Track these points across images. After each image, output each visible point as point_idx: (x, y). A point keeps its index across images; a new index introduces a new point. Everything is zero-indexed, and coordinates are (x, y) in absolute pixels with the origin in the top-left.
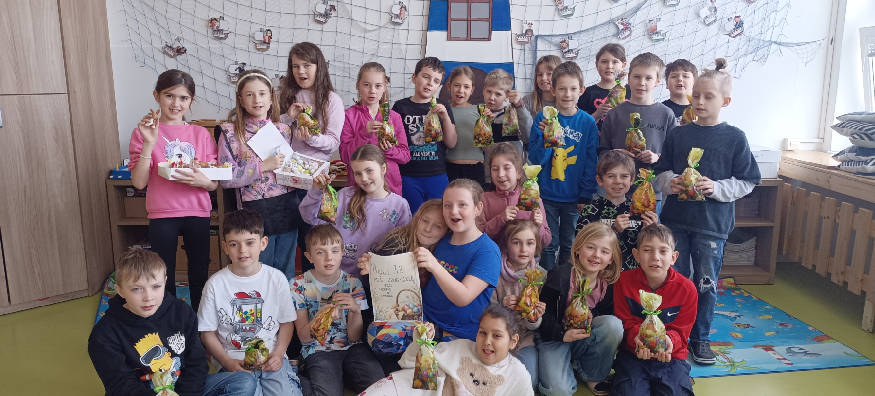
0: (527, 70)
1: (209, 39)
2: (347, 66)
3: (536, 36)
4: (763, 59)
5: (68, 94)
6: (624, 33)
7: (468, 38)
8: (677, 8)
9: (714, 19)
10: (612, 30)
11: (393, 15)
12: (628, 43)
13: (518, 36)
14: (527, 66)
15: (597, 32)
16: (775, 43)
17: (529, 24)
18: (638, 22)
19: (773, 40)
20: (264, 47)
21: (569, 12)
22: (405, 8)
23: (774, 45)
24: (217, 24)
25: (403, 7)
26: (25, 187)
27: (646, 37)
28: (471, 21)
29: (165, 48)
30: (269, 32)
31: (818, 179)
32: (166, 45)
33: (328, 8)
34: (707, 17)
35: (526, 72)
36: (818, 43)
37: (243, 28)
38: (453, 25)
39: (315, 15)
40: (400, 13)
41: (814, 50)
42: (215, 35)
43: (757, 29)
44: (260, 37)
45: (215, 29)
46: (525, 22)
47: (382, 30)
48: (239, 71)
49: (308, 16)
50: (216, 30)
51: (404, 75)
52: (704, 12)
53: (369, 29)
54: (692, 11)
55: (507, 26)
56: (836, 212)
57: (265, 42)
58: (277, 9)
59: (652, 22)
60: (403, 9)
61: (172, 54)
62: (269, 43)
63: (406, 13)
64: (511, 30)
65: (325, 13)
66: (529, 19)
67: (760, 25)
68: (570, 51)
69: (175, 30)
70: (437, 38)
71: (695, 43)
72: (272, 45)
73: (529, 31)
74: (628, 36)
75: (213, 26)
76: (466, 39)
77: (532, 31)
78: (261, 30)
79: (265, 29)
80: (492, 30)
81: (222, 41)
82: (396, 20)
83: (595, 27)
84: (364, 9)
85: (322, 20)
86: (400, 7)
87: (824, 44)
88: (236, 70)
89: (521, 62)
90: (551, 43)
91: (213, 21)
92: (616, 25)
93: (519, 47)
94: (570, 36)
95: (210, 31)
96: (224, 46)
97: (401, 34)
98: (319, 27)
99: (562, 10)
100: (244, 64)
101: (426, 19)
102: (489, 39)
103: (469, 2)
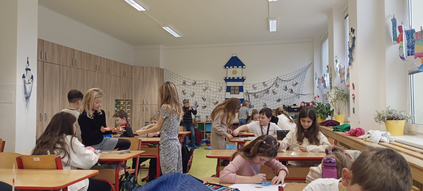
1: (182, 95)
3: (249, 93)
4: (298, 98)
7: (235, 94)
8: (279, 87)
9: (286, 89)
10: (265, 92)
13: (245, 93)
15: (262, 92)
16: (301, 94)
18: (270, 90)
20: (193, 96)
21: (256, 88)
22: (222, 88)
27: (272, 93)
28: (235, 90)
33: (206, 88)
36: (310, 94)
37: (189, 92)
38: (232, 91)
43: (296, 92)
44: (192, 94)
47: (217, 92)
53: (214, 92)
54: (282, 88)
55: (243, 91)
58: (196, 88)
59: (273, 90)
66: (247, 90)
68: (256, 96)
70: (228, 94)
71: (283, 94)
72: (195, 96)
73: (247, 92)
74: (268, 93)
76: (234, 94)
79: (193, 92)
80: (240, 92)
82: (220, 90)
83: (261, 91)
84: (214, 88)
86: (220, 87)
87: (312, 94)
90: (252, 94)
93: (245, 95)
94: (256, 93)
95: (183, 93)
96: (185, 96)
97: (221, 93)
98: (204, 92)
99: (254, 88)
100: (189, 99)
101: (226, 90)
102: (239, 94)
103: (235, 86)
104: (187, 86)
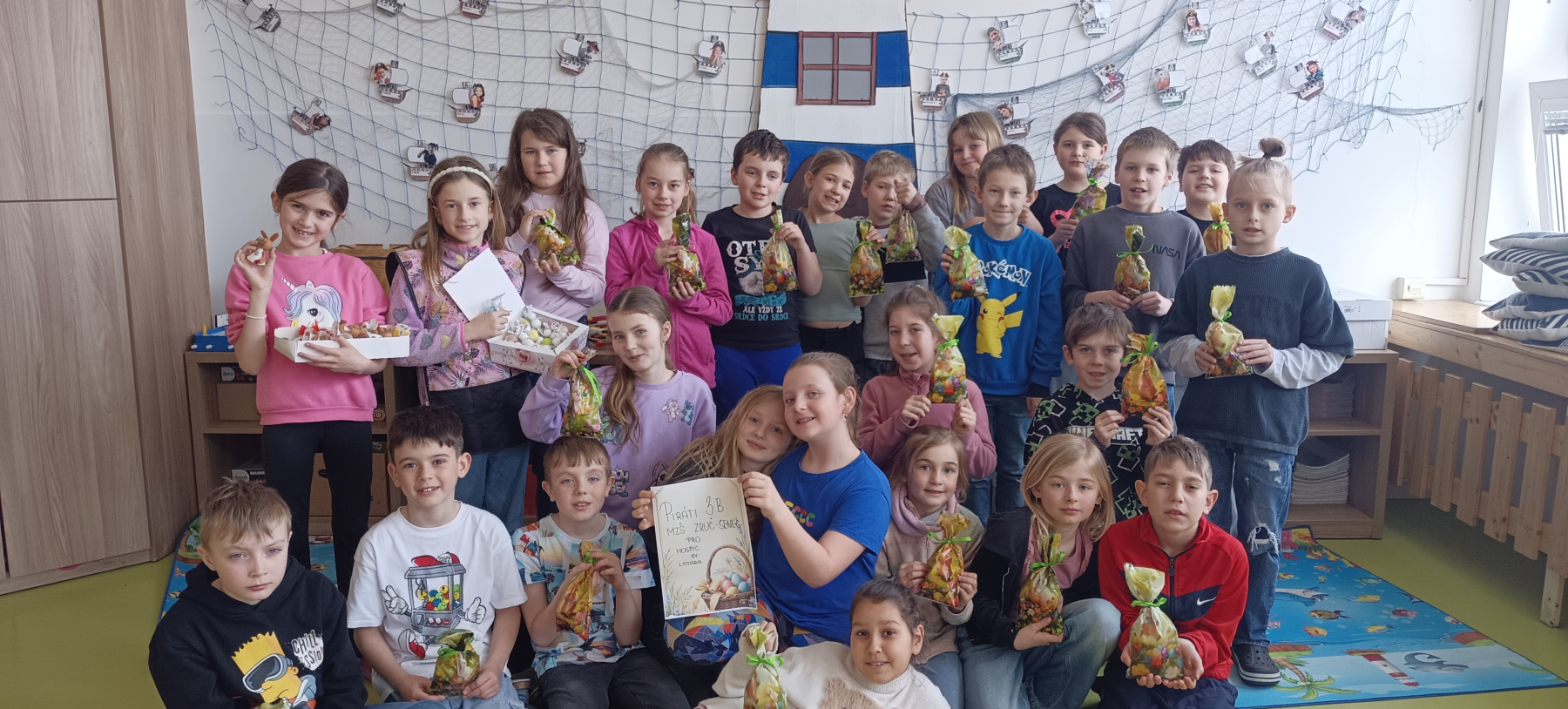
0: (938, 157)
1: (371, 101)
2: (617, 148)
3: (955, 96)
4: (1358, 139)
5: (118, 199)
6: (1110, 91)
7: (834, 100)
8: (1206, 46)
9: (1270, 66)
10: (1090, 86)
11: (701, 60)
12: (1119, 110)
13: (923, 96)
14: (938, 149)
15: (1063, 89)
16: (1380, 108)
17: (942, 75)
18: (1135, 72)
19: (1375, 104)
21: (1013, 55)
22: (722, 46)
23: (1377, 113)
24: (386, 75)
25: (719, 46)
26: (39, 366)
27: (1149, 98)
28: (838, 70)
29: (292, 116)
30: (479, 89)
31: (1458, 351)
32: (295, 111)
33: (585, 46)
34: (1258, 63)
35: (936, 160)
36: (1456, 108)
37: (433, 82)
38: (807, 76)
39: (561, 58)
40: (713, 56)
41: (1448, 122)
42: (383, 94)
43: (1346, 85)
45: (384, 83)
46: (935, 72)
47: (680, 85)
48: (425, 158)
49: (549, 60)
50: (384, 86)
51: (719, 164)
52: (1254, 55)
53: (658, 84)
54: (1231, 52)
55: (904, 80)
56: (1492, 410)
57: (472, 107)
58: (493, 48)
59: (1160, 72)
60: (718, 48)
61: (305, 127)
62: (478, 109)
63: (724, 56)
64: (909, 85)
65: (579, 55)
66: (942, 66)
67: (1353, 77)
68: (1015, 123)
69: (310, 85)
70: (778, 99)
71: (1237, 109)
73: (942, 87)
74: (1117, 97)
75: (378, 77)
76: (831, 103)
77: (947, 88)
78: (465, 86)
79: (472, 83)
80: (876, 86)
81: (395, 105)
82: (705, 68)
83: (1059, 80)
84: (650, 49)
85: (574, 67)
86: (712, 44)
87: (1467, 111)
88: (419, 157)
89: (929, 141)
91: (379, 69)
92: (1097, 77)
93: (924, 115)
94: (1015, 96)
96: (398, 113)
97: (715, 94)
98: (568, 79)
99: (1000, 50)
100: (433, 145)
101: (758, 66)
102: (871, 101)
103: (835, 37)
104: (414, 28)
